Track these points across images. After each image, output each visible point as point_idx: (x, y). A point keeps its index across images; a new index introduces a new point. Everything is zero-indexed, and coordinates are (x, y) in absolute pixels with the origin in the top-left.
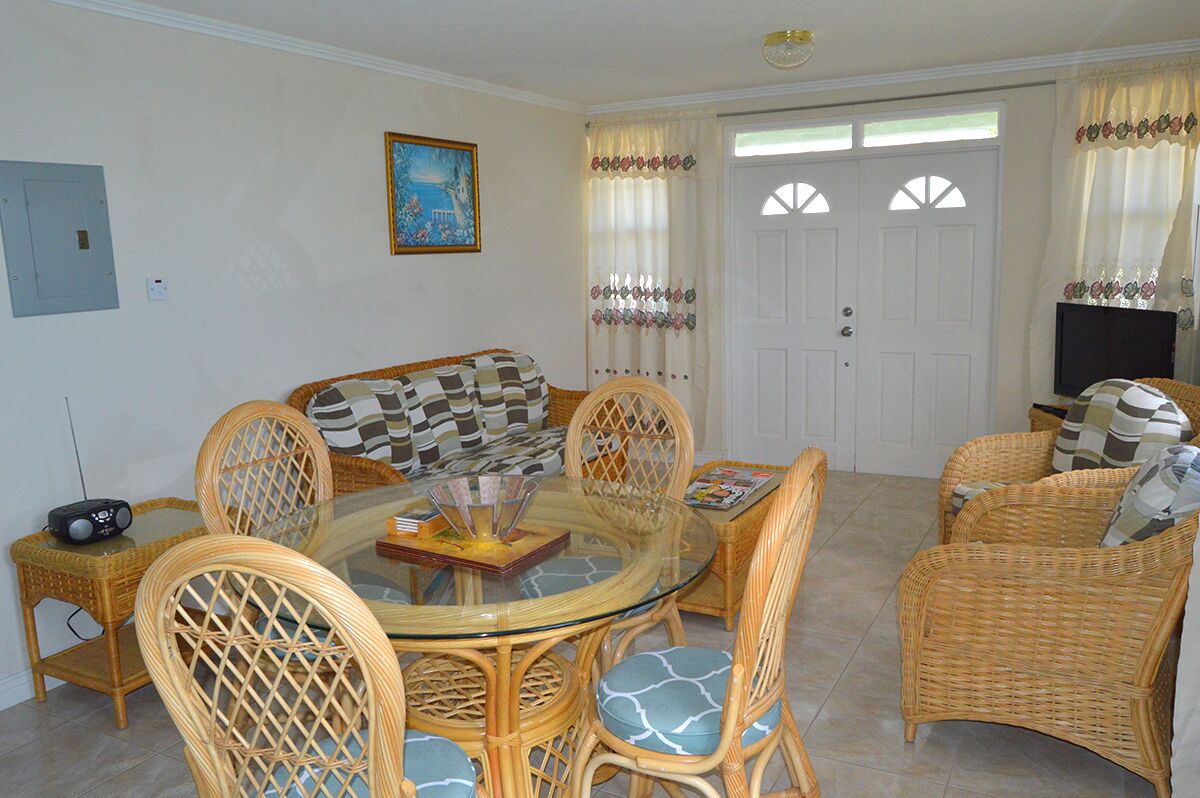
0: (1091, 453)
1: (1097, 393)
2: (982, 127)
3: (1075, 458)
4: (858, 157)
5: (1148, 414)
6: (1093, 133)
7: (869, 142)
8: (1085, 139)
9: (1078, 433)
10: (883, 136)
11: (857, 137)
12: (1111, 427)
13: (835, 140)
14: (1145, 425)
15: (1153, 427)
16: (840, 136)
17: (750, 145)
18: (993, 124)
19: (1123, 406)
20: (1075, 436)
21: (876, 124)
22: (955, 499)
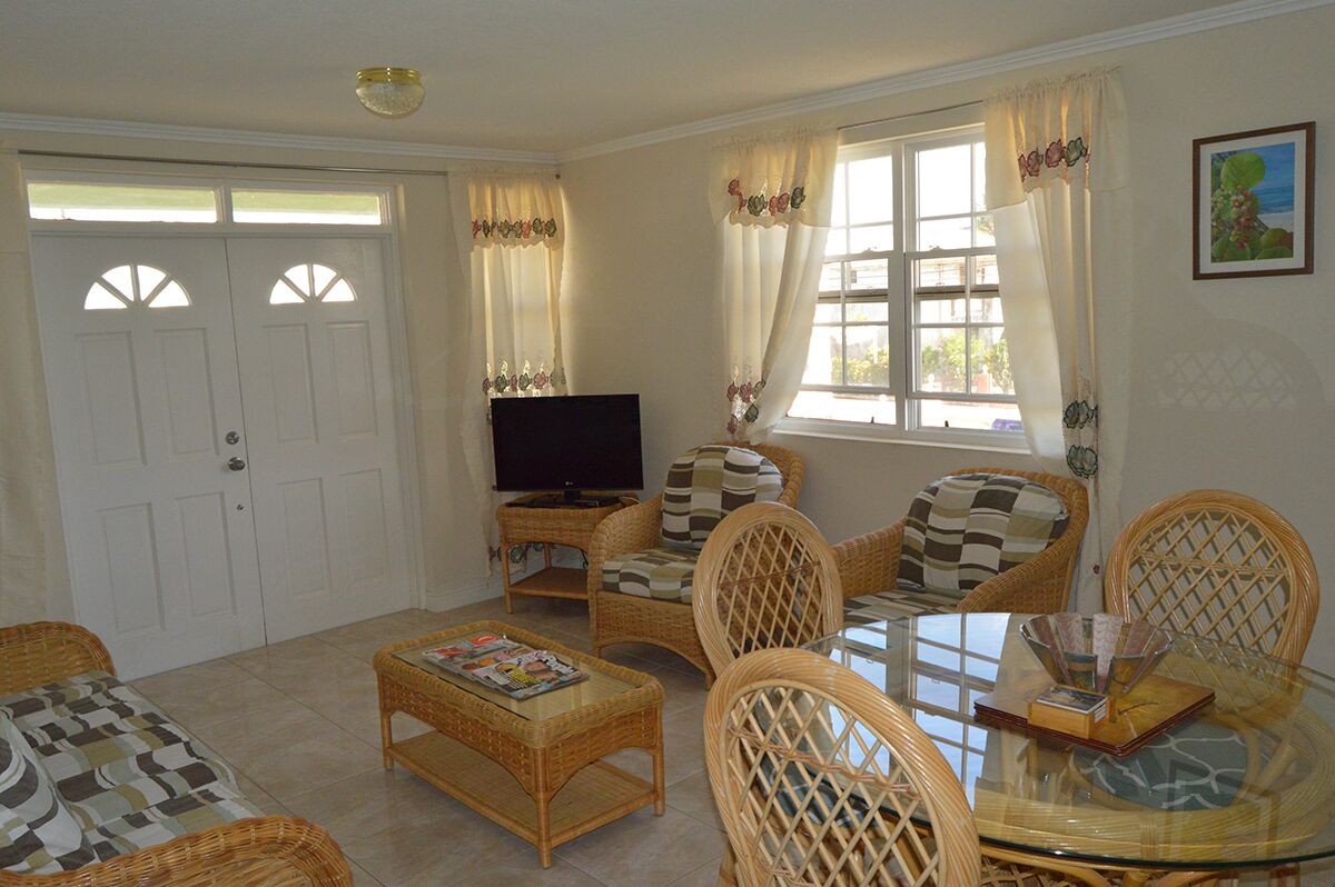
0: (711, 511)
1: (697, 459)
2: (364, 212)
3: (690, 519)
4: (225, 234)
5: (754, 469)
6: (485, 229)
7: (241, 216)
8: (481, 234)
9: (690, 496)
10: (258, 210)
11: (226, 208)
12: (724, 485)
13: (194, 209)
14: (756, 479)
15: (762, 480)
16: (199, 205)
17: (51, 204)
18: (374, 209)
19: (728, 466)
20: (687, 499)
21: (246, 194)
22: (606, 575)
